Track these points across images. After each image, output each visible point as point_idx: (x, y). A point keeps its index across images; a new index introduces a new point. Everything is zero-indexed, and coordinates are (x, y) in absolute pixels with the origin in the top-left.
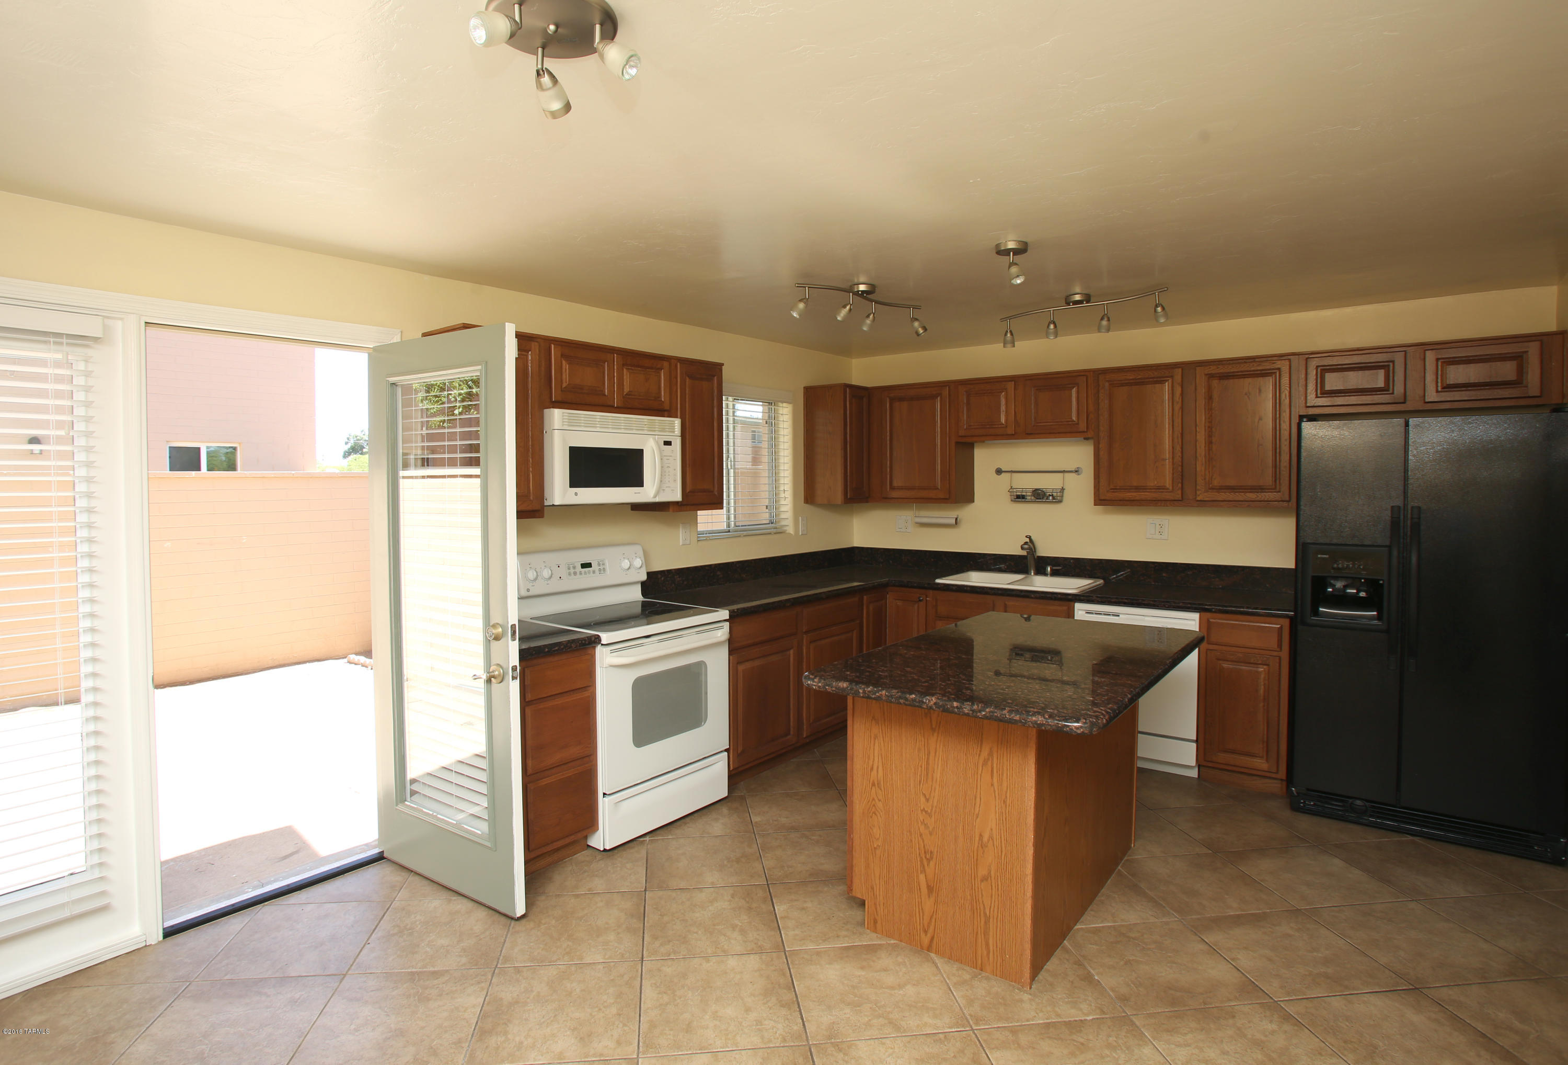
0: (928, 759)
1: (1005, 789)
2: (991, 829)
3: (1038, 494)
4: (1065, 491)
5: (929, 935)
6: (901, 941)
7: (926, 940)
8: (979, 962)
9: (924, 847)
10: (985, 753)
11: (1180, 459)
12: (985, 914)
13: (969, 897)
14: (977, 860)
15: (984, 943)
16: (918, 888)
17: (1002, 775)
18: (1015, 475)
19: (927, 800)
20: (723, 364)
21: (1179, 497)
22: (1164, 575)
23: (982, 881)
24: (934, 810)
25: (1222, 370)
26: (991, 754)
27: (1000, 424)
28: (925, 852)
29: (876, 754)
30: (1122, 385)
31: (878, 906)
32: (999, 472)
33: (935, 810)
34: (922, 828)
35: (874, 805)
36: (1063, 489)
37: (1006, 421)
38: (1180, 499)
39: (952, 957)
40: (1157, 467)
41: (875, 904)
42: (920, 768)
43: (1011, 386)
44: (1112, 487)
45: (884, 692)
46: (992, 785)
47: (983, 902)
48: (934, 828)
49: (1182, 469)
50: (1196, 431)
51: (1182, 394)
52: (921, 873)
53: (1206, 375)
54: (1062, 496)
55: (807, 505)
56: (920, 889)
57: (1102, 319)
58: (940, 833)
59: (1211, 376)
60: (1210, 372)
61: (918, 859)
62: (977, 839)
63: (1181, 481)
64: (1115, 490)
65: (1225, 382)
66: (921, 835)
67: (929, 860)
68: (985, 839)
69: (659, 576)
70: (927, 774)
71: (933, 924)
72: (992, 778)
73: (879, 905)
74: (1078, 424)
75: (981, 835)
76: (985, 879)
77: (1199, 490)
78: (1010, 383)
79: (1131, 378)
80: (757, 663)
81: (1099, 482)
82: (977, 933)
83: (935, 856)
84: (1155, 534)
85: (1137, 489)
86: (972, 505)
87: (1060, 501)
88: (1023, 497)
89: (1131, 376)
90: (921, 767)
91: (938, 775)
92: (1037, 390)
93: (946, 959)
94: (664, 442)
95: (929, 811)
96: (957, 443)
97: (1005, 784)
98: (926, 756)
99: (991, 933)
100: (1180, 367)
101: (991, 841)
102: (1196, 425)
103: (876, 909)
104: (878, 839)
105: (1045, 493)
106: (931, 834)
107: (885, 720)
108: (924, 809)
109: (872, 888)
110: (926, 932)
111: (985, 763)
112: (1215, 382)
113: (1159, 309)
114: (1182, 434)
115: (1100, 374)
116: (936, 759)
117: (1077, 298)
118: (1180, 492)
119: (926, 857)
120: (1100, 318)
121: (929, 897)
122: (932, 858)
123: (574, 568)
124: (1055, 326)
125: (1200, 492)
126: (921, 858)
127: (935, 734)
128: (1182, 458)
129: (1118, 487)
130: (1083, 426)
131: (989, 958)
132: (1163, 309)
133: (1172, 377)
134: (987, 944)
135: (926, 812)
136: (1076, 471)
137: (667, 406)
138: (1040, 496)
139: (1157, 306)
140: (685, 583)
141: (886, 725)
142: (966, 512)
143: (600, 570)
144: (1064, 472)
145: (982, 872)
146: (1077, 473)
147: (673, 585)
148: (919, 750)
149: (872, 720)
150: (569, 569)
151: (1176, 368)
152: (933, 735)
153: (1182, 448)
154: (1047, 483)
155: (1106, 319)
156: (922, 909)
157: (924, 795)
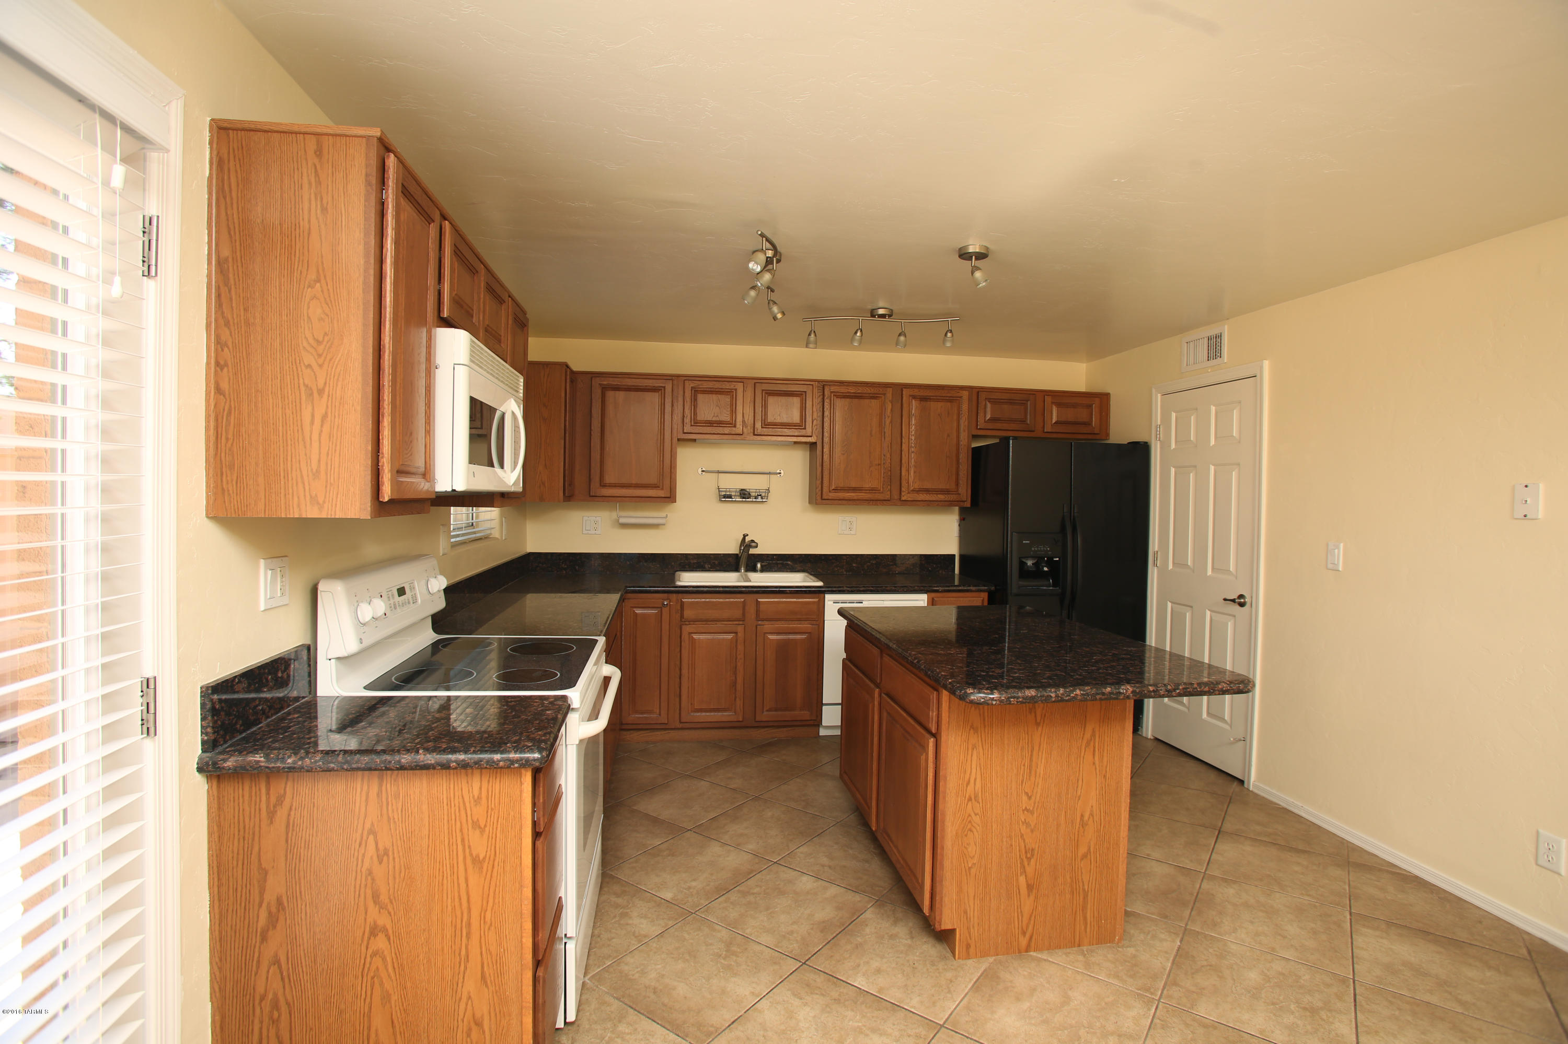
0: (1031, 755)
1: (1105, 763)
2: (1092, 807)
3: (745, 494)
4: (771, 490)
5: (1028, 936)
6: (997, 955)
7: (1024, 942)
8: (1077, 940)
9: (1025, 847)
10: (1088, 735)
11: (889, 465)
12: (1084, 890)
13: (1069, 880)
14: (1078, 840)
15: (1082, 918)
16: (1018, 891)
17: (1103, 751)
18: (722, 475)
19: (1030, 798)
21: (887, 497)
22: (854, 565)
23: (1082, 859)
24: (1036, 805)
25: (923, 393)
26: (1093, 735)
28: (1026, 852)
29: (974, 766)
31: (972, 930)
32: (705, 472)
33: (1038, 806)
34: (1023, 829)
35: (970, 822)
36: (768, 490)
38: (888, 499)
39: (1053, 946)
40: (871, 471)
41: (968, 928)
42: (1022, 767)
44: (833, 488)
45: (1078, 692)
46: (1094, 764)
47: (1082, 879)
48: (1036, 824)
49: (891, 474)
50: (902, 442)
51: (892, 410)
52: (1021, 875)
53: (910, 396)
54: (767, 495)
56: (1019, 892)
58: (1042, 826)
59: (914, 398)
60: (914, 394)
61: (1019, 862)
62: (1078, 820)
63: (889, 483)
64: (836, 490)
66: (1022, 836)
67: (1029, 859)
68: (1086, 818)
70: (1030, 772)
71: (1032, 922)
72: (1094, 757)
73: (973, 927)
74: (804, 428)
75: (1082, 816)
76: (1085, 856)
77: (903, 492)
78: (739, 384)
79: (852, 391)
81: (822, 483)
82: (1076, 911)
83: (1036, 852)
84: (845, 530)
85: (854, 490)
86: (673, 505)
87: (765, 501)
88: (730, 497)
89: (852, 390)
90: (1024, 765)
91: (1041, 770)
92: (766, 393)
93: (1046, 952)
95: (1031, 809)
96: (680, 440)
97: (1105, 759)
98: (1030, 753)
99: (1089, 906)
100: (891, 387)
101: (1091, 819)
102: (902, 437)
103: (969, 933)
104: (974, 856)
105: (750, 493)
106: (1032, 831)
107: (985, 727)
108: (1026, 808)
109: (965, 912)
110: (1024, 933)
111: (1088, 744)
112: (925, 404)
113: (950, 335)
114: (891, 444)
115: (825, 385)
116: (1040, 754)
117: (881, 312)
118: (888, 493)
119: (1026, 857)
120: (899, 334)
121: (1029, 896)
122: (1033, 855)
126: (1022, 860)
127: (1040, 729)
128: (891, 464)
129: (839, 488)
130: (809, 431)
131: (1086, 932)
133: (884, 394)
134: (1085, 918)
135: (1028, 810)
138: (744, 494)
139: (948, 332)
141: (986, 731)
142: (670, 513)
144: (770, 473)
145: (1082, 850)
148: (1022, 749)
149: (970, 730)
151: (887, 387)
152: (1037, 729)
153: (891, 455)
154: (752, 484)
155: (904, 336)
156: (1021, 912)
157: (1027, 794)
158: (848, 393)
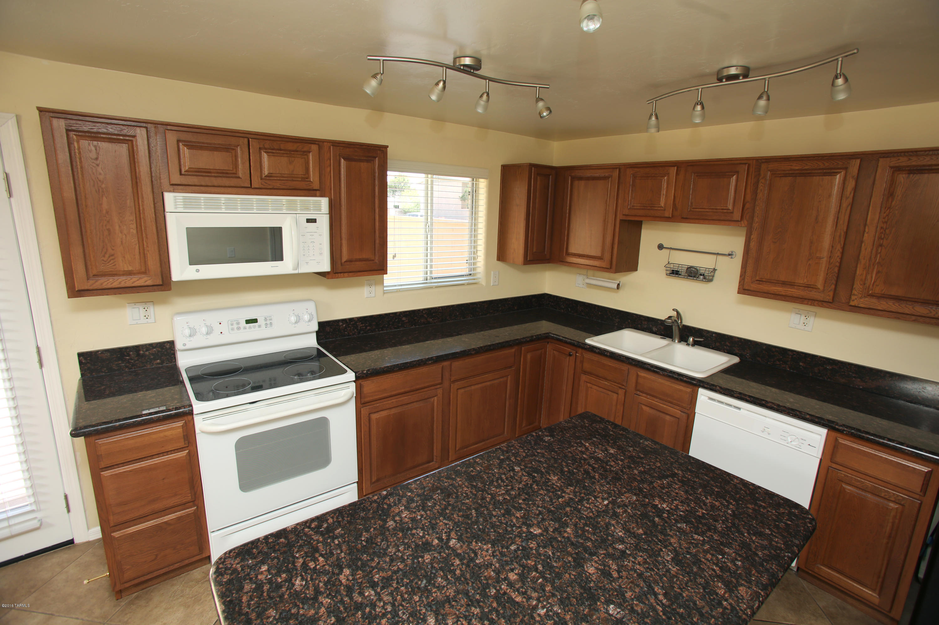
3: (692, 272)
4: (717, 272)
11: (838, 260)
18: (672, 252)
20: (387, 147)
21: (829, 298)
22: (801, 364)
25: (915, 162)
27: (659, 207)
30: (786, 175)
32: (661, 247)
36: (715, 270)
37: (665, 204)
38: (831, 301)
40: (810, 265)
43: (673, 170)
44: (757, 278)
49: (839, 271)
50: (864, 231)
51: (855, 189)
53: (891, 167)
54: (713, 276)
55: (498, 262)
57: (760, 97)
59: (897, 169)
60: (897, 165)
63: (834, 282)
64: (760, 281)
65: (917, 177)
69: (341, 324)
74: (732, 213)
77: (854, 295)
78: (672, 168)
79: (797, 168)
80: (393, 411)
81: (745, 272)
84: (799, 324)
85: (785, 283)
86: (635, 274)
87: (711, 280)
88: (678, 272)
89: (796, 166)
92: (697, 176)
94: (307, 219)
96: (621, 221)
100: (858, 158)
102: (865, 225)
105: (698, 271)
112: (902, 178)
113: (840, 81)
114: (846, 233)
115: (763, 162)
117: (733, 71)
118: (831, 294)
120: (757, 97)
123: (238, 323)
124: (703, 108)
125: (856, 297)
128: (841, 259)
129: (764, 280)
130: (737, 215)
132: (846, 80)
133: (846, 169)
136: (729, 255)
137: (316, 186)
139: (836, 77)
140: (368, 328)
142: (628, 278)
143: (266, 324)
144: (718, 254)
146: (730, 256)
147: (356, 330)
150: (232, 325)
151: (853, 158)
153: (843, 248)
154: (701, 262)
155: (765, 97)
158: (791, 170)
